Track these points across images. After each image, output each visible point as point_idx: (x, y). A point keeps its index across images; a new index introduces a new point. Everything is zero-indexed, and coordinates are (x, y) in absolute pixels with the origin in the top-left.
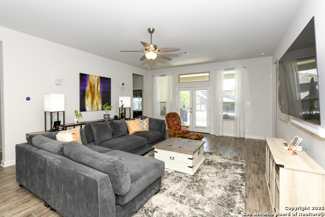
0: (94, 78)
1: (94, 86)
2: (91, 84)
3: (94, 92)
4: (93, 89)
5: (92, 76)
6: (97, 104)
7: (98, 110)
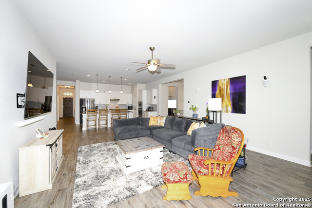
0: (223, 82)
1: (224, 89)
2: (220, 88)
3: (223, 95)
4: (222, 92)
5: (221, 80)
6: (226, 106)
7: (227, 112)
